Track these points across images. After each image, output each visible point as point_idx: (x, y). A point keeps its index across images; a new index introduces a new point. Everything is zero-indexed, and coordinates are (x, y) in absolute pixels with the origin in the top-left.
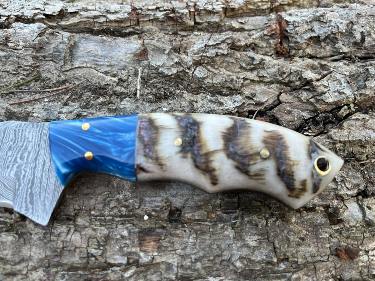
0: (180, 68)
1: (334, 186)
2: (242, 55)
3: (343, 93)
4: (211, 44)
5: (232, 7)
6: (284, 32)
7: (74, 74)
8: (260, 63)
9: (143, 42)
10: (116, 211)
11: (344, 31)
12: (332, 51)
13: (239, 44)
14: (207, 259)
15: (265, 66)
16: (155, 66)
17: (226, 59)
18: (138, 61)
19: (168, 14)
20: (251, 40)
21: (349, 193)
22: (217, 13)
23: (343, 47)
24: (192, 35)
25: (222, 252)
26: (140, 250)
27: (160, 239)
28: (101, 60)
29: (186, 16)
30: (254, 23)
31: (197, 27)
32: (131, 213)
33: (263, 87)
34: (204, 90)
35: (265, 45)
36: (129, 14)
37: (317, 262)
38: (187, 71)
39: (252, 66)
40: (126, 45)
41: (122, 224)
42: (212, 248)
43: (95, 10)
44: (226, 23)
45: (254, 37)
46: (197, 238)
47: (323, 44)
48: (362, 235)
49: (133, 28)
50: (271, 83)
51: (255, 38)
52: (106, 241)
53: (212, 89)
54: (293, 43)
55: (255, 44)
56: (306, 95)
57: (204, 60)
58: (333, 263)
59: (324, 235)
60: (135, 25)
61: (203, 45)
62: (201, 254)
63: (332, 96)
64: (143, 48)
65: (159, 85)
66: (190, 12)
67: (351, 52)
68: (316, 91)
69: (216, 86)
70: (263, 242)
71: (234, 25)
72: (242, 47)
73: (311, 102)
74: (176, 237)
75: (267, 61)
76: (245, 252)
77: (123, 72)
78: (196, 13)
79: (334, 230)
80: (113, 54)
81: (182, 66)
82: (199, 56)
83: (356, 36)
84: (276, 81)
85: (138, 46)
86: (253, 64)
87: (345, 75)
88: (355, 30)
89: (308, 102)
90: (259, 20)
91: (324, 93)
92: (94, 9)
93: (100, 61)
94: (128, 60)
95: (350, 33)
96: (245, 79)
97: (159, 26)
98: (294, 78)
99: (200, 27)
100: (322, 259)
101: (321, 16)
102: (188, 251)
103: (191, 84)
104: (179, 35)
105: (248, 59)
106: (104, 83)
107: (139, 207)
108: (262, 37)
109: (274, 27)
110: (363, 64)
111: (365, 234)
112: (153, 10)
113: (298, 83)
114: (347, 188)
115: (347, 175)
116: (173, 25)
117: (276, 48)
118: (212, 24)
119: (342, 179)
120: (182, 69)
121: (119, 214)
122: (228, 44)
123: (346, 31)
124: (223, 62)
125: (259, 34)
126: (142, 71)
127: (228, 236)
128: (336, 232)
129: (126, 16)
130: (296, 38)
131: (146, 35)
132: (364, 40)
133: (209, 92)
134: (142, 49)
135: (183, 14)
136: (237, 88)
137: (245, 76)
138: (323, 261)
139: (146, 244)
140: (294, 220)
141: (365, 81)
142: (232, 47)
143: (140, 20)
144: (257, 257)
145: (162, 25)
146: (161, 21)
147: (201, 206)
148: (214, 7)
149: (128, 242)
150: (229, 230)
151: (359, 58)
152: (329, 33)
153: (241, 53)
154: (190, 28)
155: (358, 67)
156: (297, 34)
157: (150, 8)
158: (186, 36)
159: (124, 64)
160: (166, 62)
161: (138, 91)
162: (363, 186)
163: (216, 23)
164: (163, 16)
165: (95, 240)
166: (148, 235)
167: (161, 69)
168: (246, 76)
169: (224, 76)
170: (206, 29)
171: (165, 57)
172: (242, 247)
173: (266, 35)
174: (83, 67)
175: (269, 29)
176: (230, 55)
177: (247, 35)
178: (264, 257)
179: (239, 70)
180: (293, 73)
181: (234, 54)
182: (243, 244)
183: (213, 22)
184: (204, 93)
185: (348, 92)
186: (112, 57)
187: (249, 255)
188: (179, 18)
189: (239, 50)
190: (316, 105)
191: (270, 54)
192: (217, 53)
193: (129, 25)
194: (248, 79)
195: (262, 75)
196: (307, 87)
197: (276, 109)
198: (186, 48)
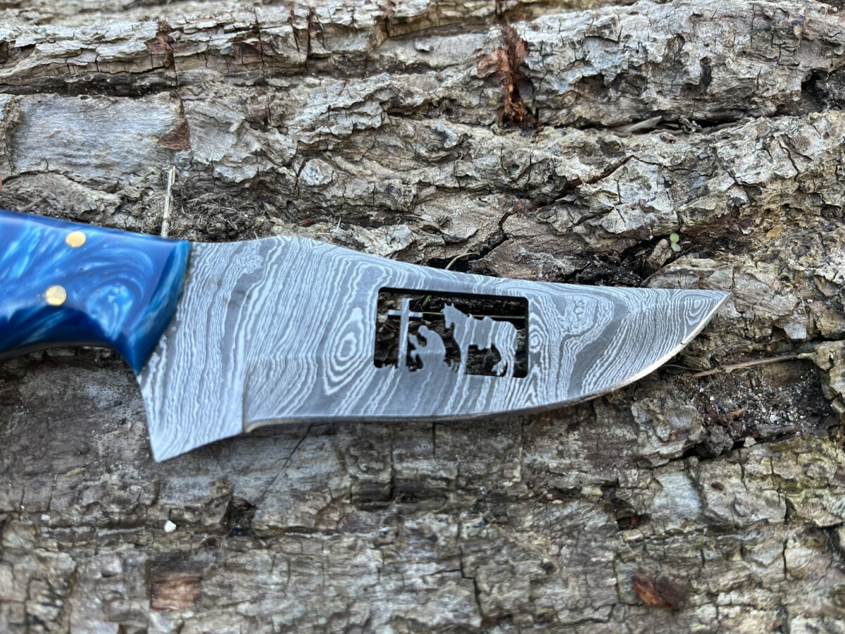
0: (266, 165)
1: (630, 436)
2: (418, 127)
3: (652, 209)
4: (341, 105)
5: (399, 15)
6: (521, 69)
7: (17, 190)
8: (460, 145)
9: (182, 107)
10: (97, 513)
11: (660, 59)
12: (634, 108)
13: (409, 101)
14: (309, 625)
15: (471, 151)
16: (205, 162)
17: (379, 140)
18: (168, 152)
19: (242, 39)
20: (440, 92)
21: (665, 450)
22: (362, 30)
23: (660, 99)
24: (301, 86)
25: (349, 606)
26: (152, 607)
27: (201, 579)
28: (81, 153)
29: (285, 40)
30: (454, 52)
31: (312, 66)
32: (134, 517)
33: (468, 203)
34: (327, 215)
35: (475, 101)
36: (150, 42)
37: (583, 622)
38: (283, 170)
39: (442, 154)
40: (142, 115)
41: (110, 544)
42: (325, 598)
43: (71, 39)
44: (384, 54)
45: (449, 83)
46: (289, 573)
47: (612, 93)
48: (699, 554)
49: (160, 75)
50: (485, 190)
51: (449, 85)
52: (70, 587)
53: (344, 212)
54: (543, 94)
55: (452, 101)
56: (566, 218)
57: (326, 142)
58: (623, 625)
59: (604, 557)
60: (163, 67)
61: (324, 108)
62: (297, 612)
63: (626, 217)
64: (180, 121)
65: (213, 206)
66: (296, 31)
67: (679, 108)
68: (588, 207)
69: (352, 204)
70: (450, 579)
71: (402, 58)
72: (418, 108)
73: (576, 234)
74: (239, 571)
75: (478, 139)
76: (403, 605)
77: (133, 179)
78: (313, 34)
79: (630, 542)
80: (111, 137)
81: (270, 160)
82: (313, 133)
83: (690, 69)
84: (498, 188)
85: (169, 118)
86: (443, 149)
87: (660, 165)
88: (687, 54)
89: (570, 234)
90: (465, 43)
91: (608, 211)
92: (71, 36)
93: (80, 157)
94: (145, 152)
95: (675, 63)
96: (422, 185)
97: (222, 67)
98: (539, 178)
99: (321, 65)
100: (596, 616)
101: (605, 27)
102: (267, 605)
103: (295, 202)
104: (272, 86)
105: (432, 137)
106: (83, 208)
107: (154, 503)
108: (467, 83)
109: (494, 57)
110: (709, 137)
111: (706, 552)
112: (207, 29)
113: (547, 189)
114: (660, 439)
115: (662, 407)
116: (255, 64)
117: (502, 108)
118: (350, 56)
119: (649, 417)
120: (270, 166)
121: (106, 520)
122: (382, 103)
123: (666, 58)
124: (373, 147)
125: (461, 75)
126: (176, 176)
127: (365, 566)
128: (634, 547)
129: (141, 46)
130: (548, 83)
131: (191, 90)
132: (711, 79)
133: (337, 218)
134: (179, 123)
135: (276, 36)
136: (400, 207)
137: (422, 178)
138: (598, 621)
139: (167, 592)
140: (528, 520)
141: (709, 177)
142: (395, 110)
143: (175, 55)
144: (432, 614)
145: (228, 64)
146: (225, 56)
147: (304, 493)
148: (357, 16)
149: (121, 588)
150: (369, 552)
151: (699, 121)
152: (625, 67)
153: (415, 122)
154: (296, 70)
155: (694, 145)
156: (551, 72)
157: (201, 25)
158: (287, 89)
159: (136, 160)
160: (232, 151)
161: (165, 224)
162: (698, 432)
163: (360, 54)
164: (230, 44)
165: (43, 584)
166: (172, 569)
167: (218, 169)
168: (426, 177)
169: (374, 179)
170: (337, 68)
171: (231, 140)
172: (399, 591)
173: (474, 78)
174: (39, 172)
175: (482, 64)
176: (388, 130)
177: (433, 79)
178: (450, 616)
179: (412, 164)
180: (536, 167)
181: (398, 125)
182: (400, 583)
183: (354, 53)
184: (327, 221)
185: (663, 206)
186: (107, 146)
187: (414, 610)
188: (266, 48)
189: (411, 117)
190: (587, 240)
191: (487, 122)
192: (355, 125)
193: (150, 68)
194: (429, 185)
195: (463, 174)
196: (567, 199)
197: (493, 253)
198: (282, 117)
